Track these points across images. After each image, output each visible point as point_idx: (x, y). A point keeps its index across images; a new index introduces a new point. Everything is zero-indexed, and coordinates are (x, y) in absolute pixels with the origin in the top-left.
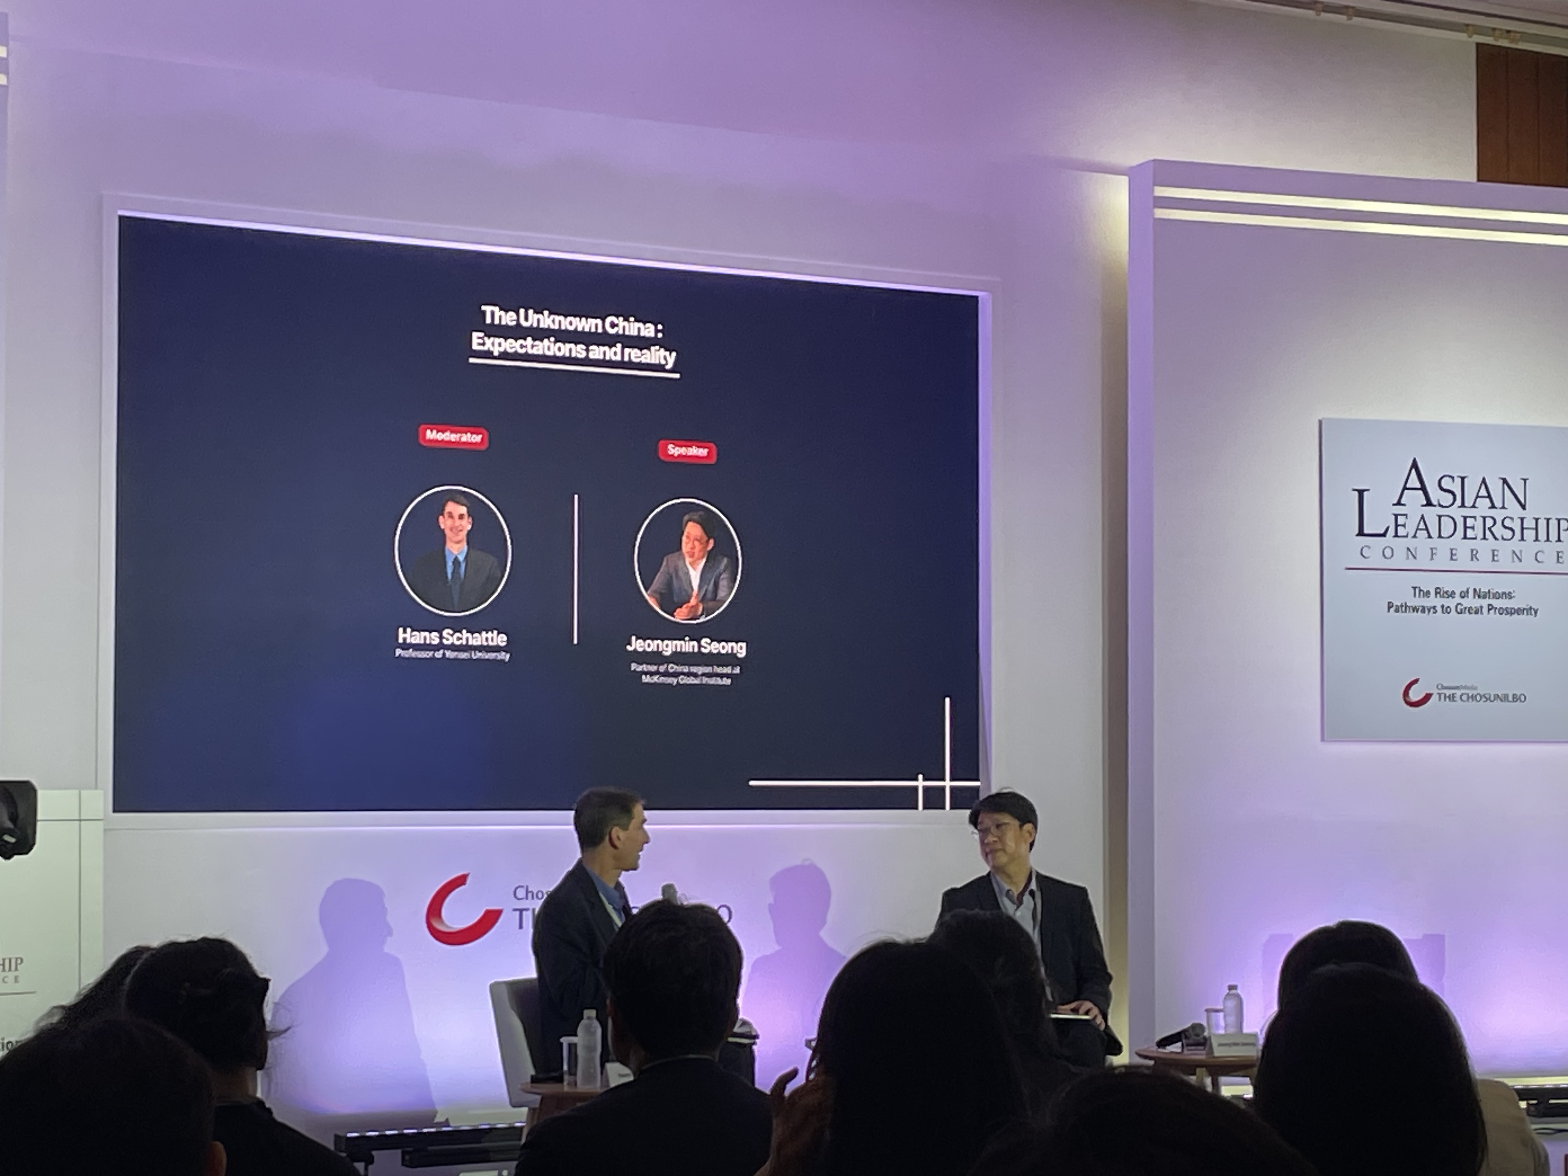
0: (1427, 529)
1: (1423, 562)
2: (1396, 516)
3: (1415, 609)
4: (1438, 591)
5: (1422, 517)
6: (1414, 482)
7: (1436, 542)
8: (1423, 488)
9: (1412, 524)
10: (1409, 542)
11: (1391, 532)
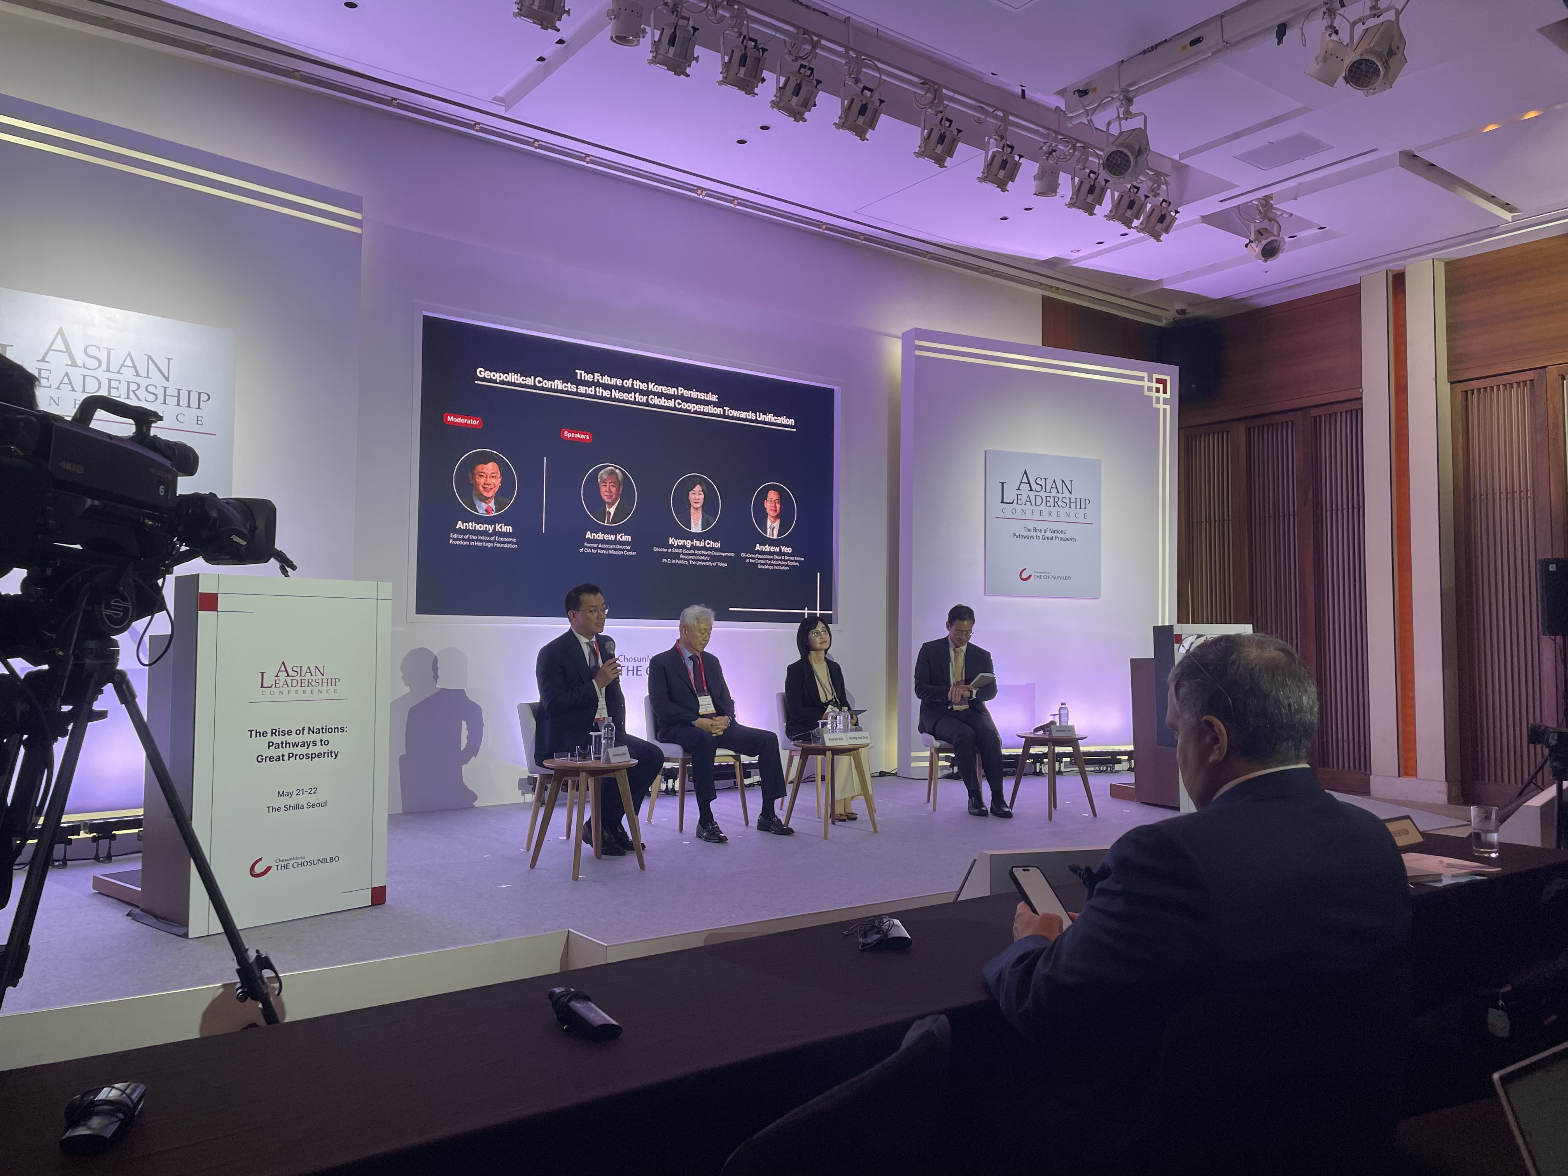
0: (1030, 501)
1: (1028, 516)
2: (1018, 495)
3: (1025, 537)
4: (1035, 529)
5: (1028, 496)
6: (1025, 480)
7: (1034, 507)
8: (1029, 483)
9: (1024, 498)
10: (1023, 507)
11: (1015, 502)
